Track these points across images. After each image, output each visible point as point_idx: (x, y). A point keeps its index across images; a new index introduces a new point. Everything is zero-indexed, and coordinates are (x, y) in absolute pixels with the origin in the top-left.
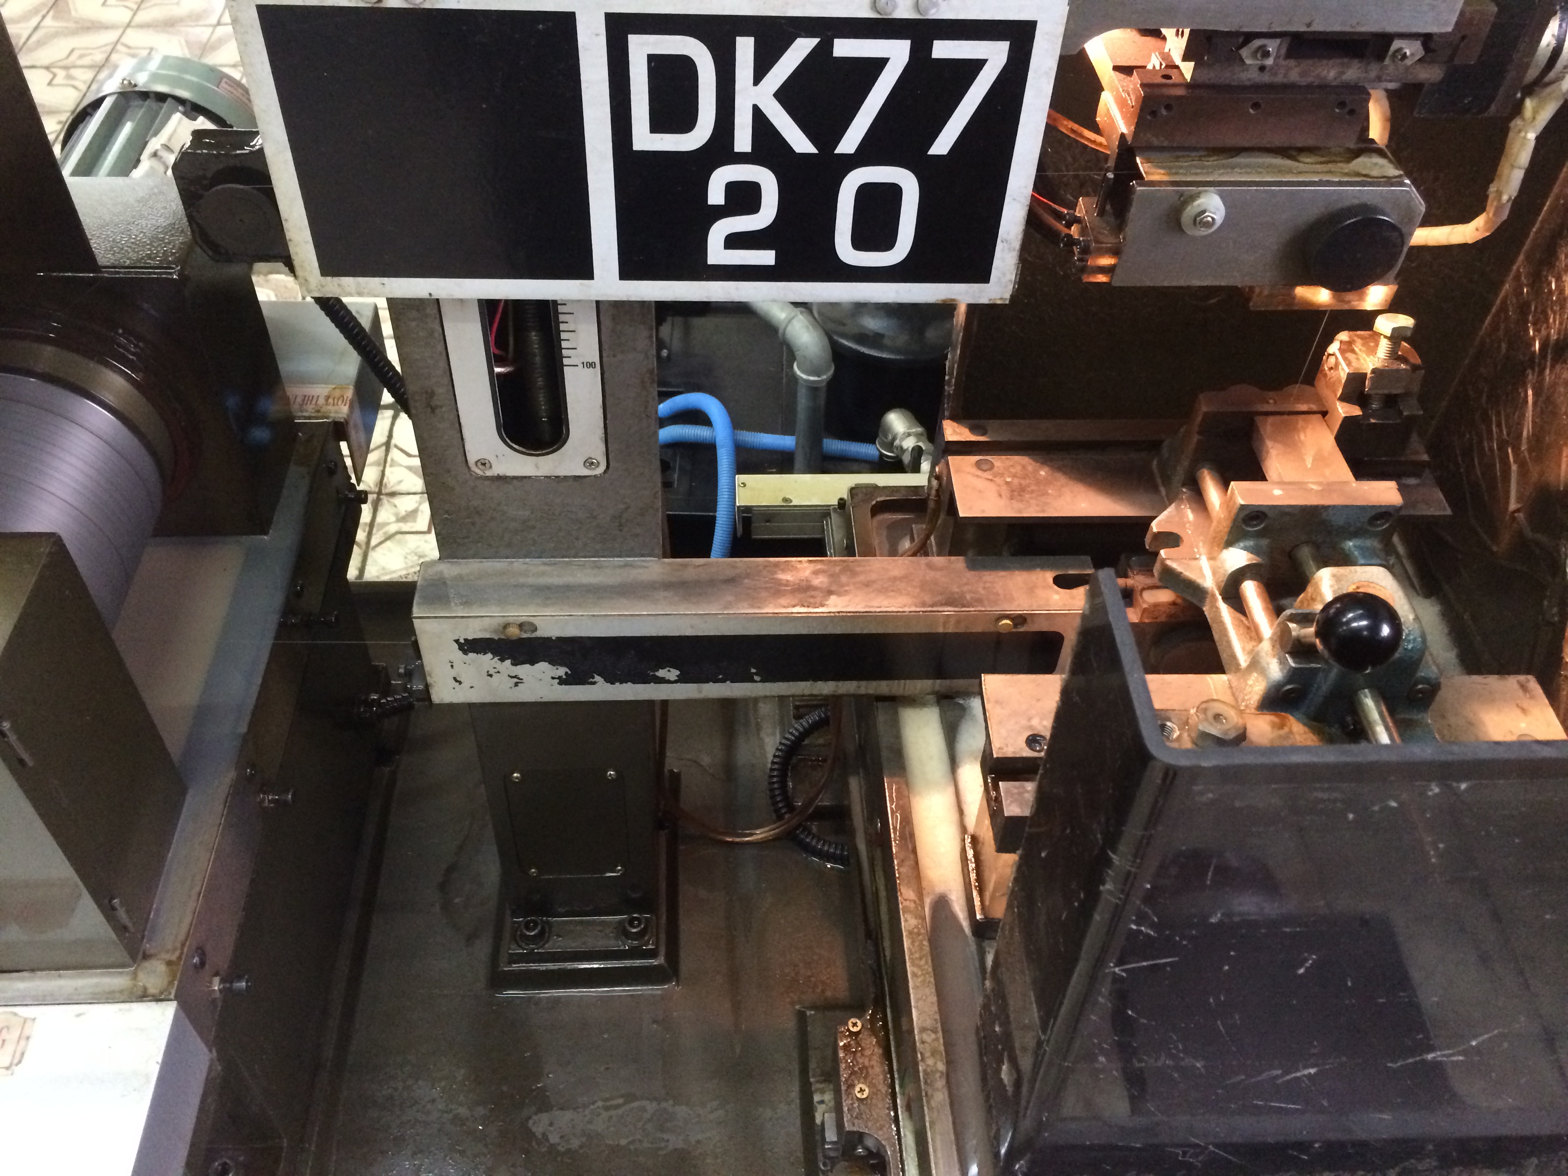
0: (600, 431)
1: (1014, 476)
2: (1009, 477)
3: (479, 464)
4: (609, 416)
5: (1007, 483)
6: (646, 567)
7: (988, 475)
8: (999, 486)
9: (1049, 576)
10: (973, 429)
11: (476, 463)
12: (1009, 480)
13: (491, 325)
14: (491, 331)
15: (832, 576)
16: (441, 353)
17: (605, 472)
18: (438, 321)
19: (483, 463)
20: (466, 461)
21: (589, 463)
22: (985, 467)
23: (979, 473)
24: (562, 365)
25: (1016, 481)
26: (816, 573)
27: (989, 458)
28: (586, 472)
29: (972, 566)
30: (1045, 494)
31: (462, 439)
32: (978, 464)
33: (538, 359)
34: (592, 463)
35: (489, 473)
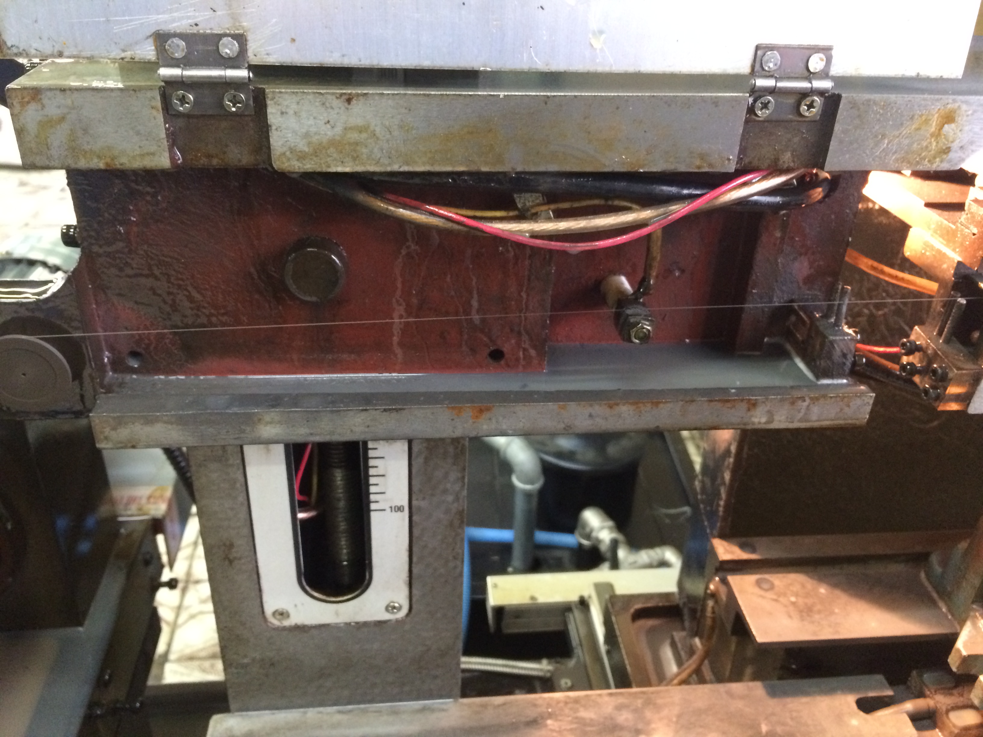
0: (404, 575)
1: (797, 595)
2: (792, 596)
3: (277, 613)
4: (415, 559)
5: (793, 603)
6: (443, 710)
7: (770, 595)
8: (785, 606)
9: (851, 700)
10: (743, 546)
11: (274, 614)
12: (793, 599)
13: (297, 470)
14: (296, 475)
15: (636, 711)
16: (242, 504)
17: (408, 615)
18: (241, 470)
19: (282, 614)
20: (263, 612)
21: (390, 608)
22: (766, 586)
23: (762, 593)
24: (369, 511)
25: (801, 601)
26: (619, 708)
27: (767, 576)
28: (387, 616)
29: (773, 693)
30: (832, 613)
31: (260, 590)
32: (758, 583)
33: (342, 504)
34: (394, 608)
35: (287, 623)
